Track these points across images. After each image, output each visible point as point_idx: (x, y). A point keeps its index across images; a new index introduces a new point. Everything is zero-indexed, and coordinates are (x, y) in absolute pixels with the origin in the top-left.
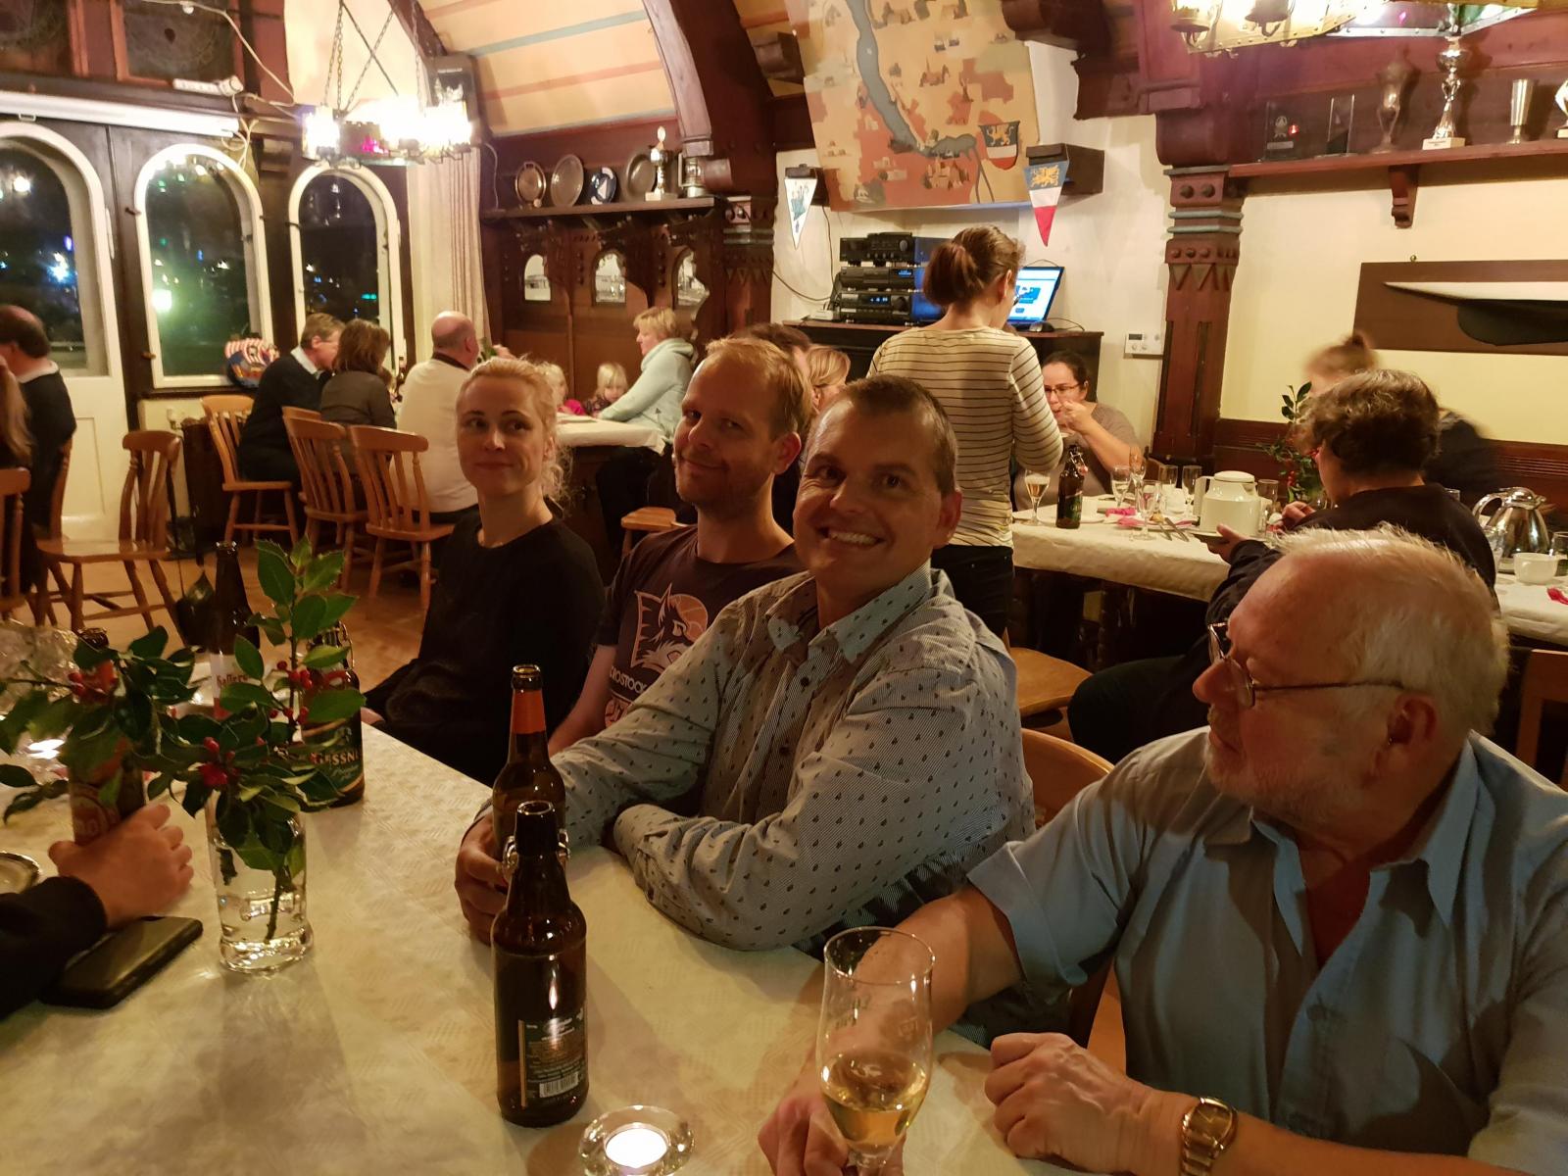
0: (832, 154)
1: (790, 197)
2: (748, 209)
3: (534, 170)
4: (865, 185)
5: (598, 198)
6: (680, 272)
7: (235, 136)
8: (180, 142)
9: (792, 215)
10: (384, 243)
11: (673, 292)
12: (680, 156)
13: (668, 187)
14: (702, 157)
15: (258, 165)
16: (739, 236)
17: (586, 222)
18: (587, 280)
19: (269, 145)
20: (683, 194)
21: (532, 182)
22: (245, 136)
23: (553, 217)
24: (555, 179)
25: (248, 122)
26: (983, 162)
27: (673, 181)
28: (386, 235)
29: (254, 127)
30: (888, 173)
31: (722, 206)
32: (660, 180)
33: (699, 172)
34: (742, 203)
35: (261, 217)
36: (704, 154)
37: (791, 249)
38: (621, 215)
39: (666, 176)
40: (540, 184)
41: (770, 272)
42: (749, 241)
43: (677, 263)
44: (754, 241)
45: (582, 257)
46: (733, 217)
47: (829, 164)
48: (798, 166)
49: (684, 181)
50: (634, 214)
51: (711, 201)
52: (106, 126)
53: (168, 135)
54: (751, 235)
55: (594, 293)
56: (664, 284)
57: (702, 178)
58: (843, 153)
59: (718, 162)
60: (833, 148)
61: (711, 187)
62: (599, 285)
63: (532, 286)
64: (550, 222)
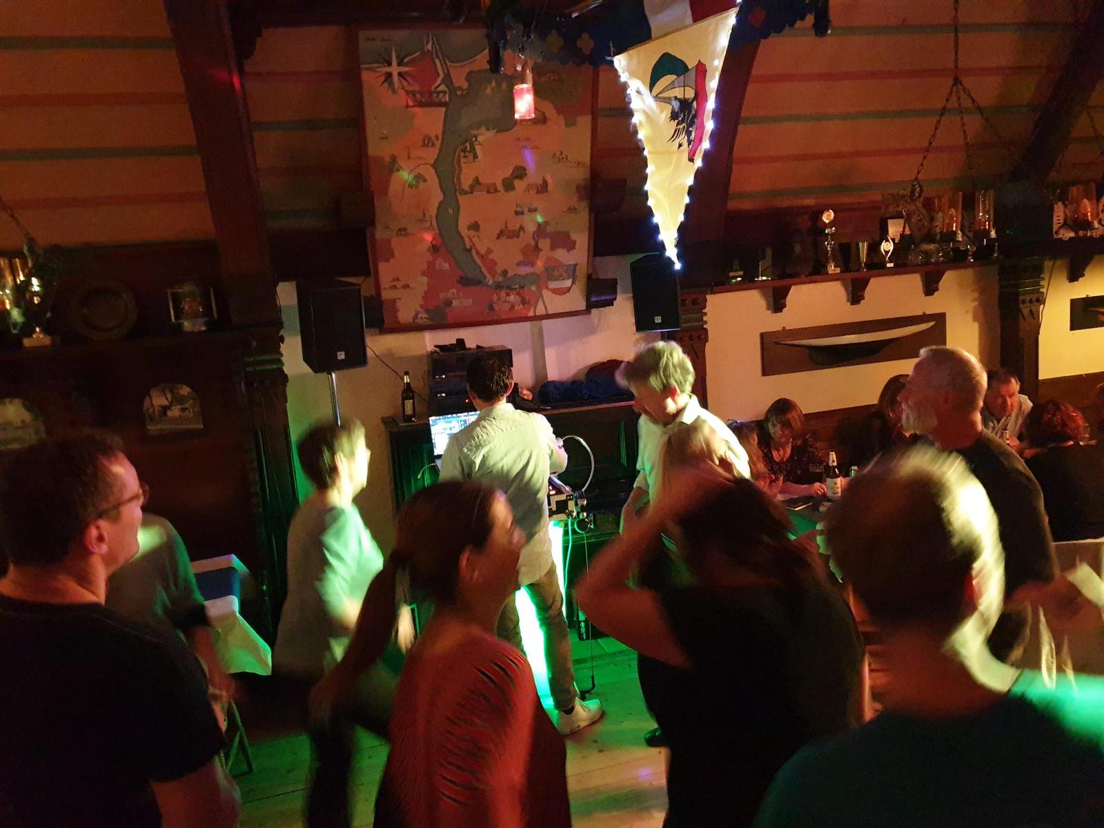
0: (395, 287)
4: (427, 311)
26: (545, 292)
30: (453, 301)
47: (389, 295)
58: (406, 286)
60: (396, 283)
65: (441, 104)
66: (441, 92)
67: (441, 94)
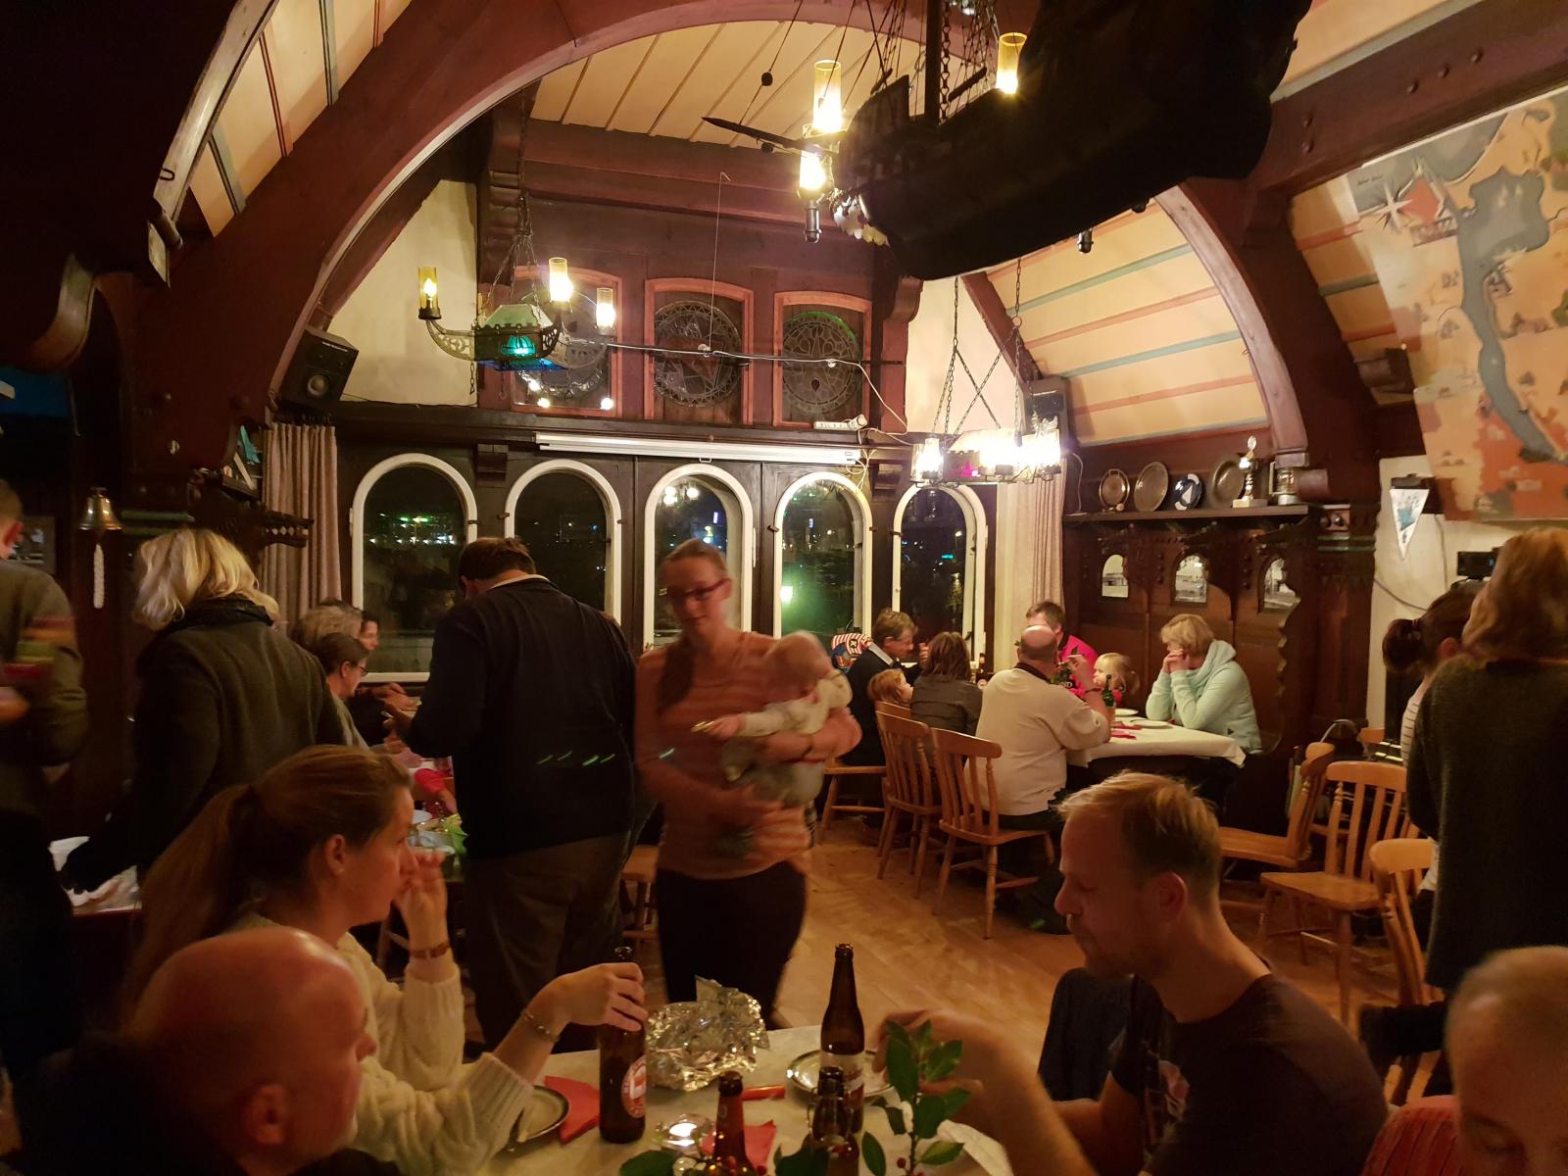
0: (1447, 464)
1: (1395, 508)
2: (1346, 516)
3: (1118, 477)
4: (1488, 495)
5: (1183, 503)
6: (1267, 576)
7: (857, 463)
8: (816, 471)
9: (1398, 525)
10: (973, 546)
11: (1259, 594)
12: (1272, 464)
13: (1257, 493)
14: (1296, 468)
15: (873, 485)
16: (1336, 543)
17: (1171, 528)
18: (1167, 580)
19: (883, 468)
20: (1273, 502)
21: (1115, 487)
22: (865, 464)
23: (1136, 522)
24: (1139, 485)
25: (868, 451)
27: (1263, 487)
28: (975, 538)
29: (874, 455)
30: (1518, 483)
31: (1316, 513)
32: (1249, 488)
33: (1292, 480)
34: (1341, 511)
35: (870, 529)
36: (1299, 465)
37: (1396, 557)
38: (1205, 521)
39: (1255, 484)
40: (1123, 488)
41: (1371, 580)
42: (1346, 548)
43: (1265, 567)
44: (1352, 548)
45: (1162, 558)
46: (1329, 524)
47: (1444, 473)
48: (1405, 475)
49: (1275, 490)
50: (1219, 519)
51: (1304, 509)
52: (761, 463)
53: (806, 467)
54: (1349, 543)
55: (1173, 592)
56: (1248, 587)
57: (1296, 486)
58: (1460, 463)
59: (1314, 471)
60: (1447, 458)
61: (1302, 495)
62: (1179, 585)
63: (1110, 584)
64: (1132, 525)
65: (1450, 234)
66: (1445, 220)
67: (1448, 222)
